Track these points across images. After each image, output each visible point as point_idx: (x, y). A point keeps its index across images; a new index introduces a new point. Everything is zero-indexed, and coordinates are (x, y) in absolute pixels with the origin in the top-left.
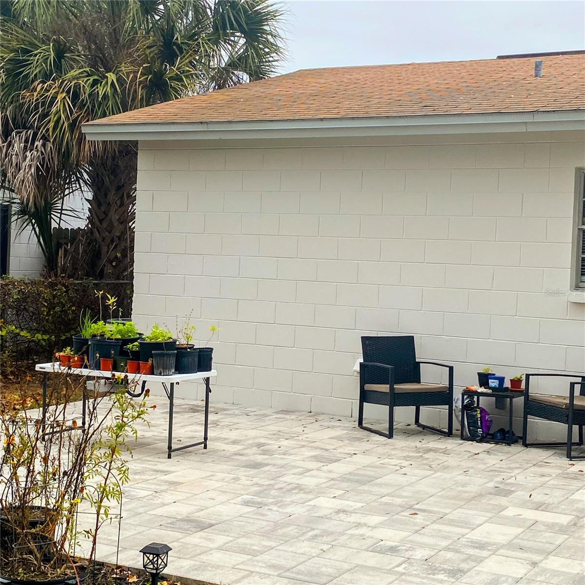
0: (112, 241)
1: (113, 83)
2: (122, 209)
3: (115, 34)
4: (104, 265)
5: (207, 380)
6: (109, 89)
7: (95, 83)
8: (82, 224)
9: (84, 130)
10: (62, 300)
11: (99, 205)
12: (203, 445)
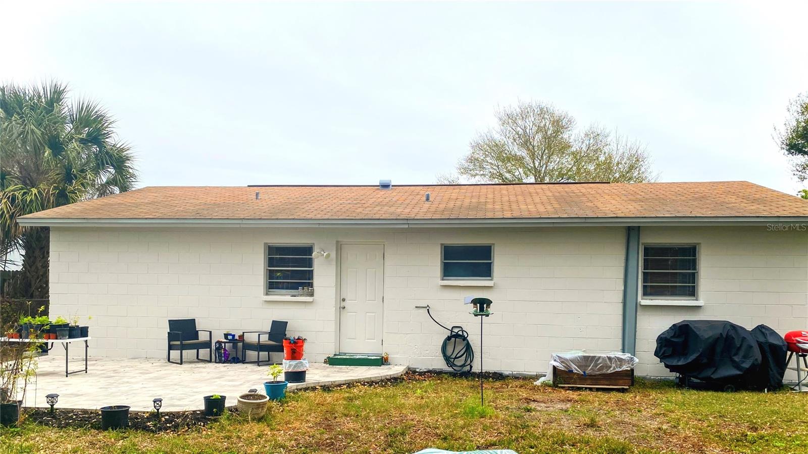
0: (38, 278)
1: (35, 194)
2: (44, 260)
3: (37, 167)
4: (33, 291)
5: (86, 341)
6: (33, 197)
7: (25, 193)
8: (19, 268)
9: (18, 221)
10: (7, 310)
11: (30, 258)
12: (85, 372)
